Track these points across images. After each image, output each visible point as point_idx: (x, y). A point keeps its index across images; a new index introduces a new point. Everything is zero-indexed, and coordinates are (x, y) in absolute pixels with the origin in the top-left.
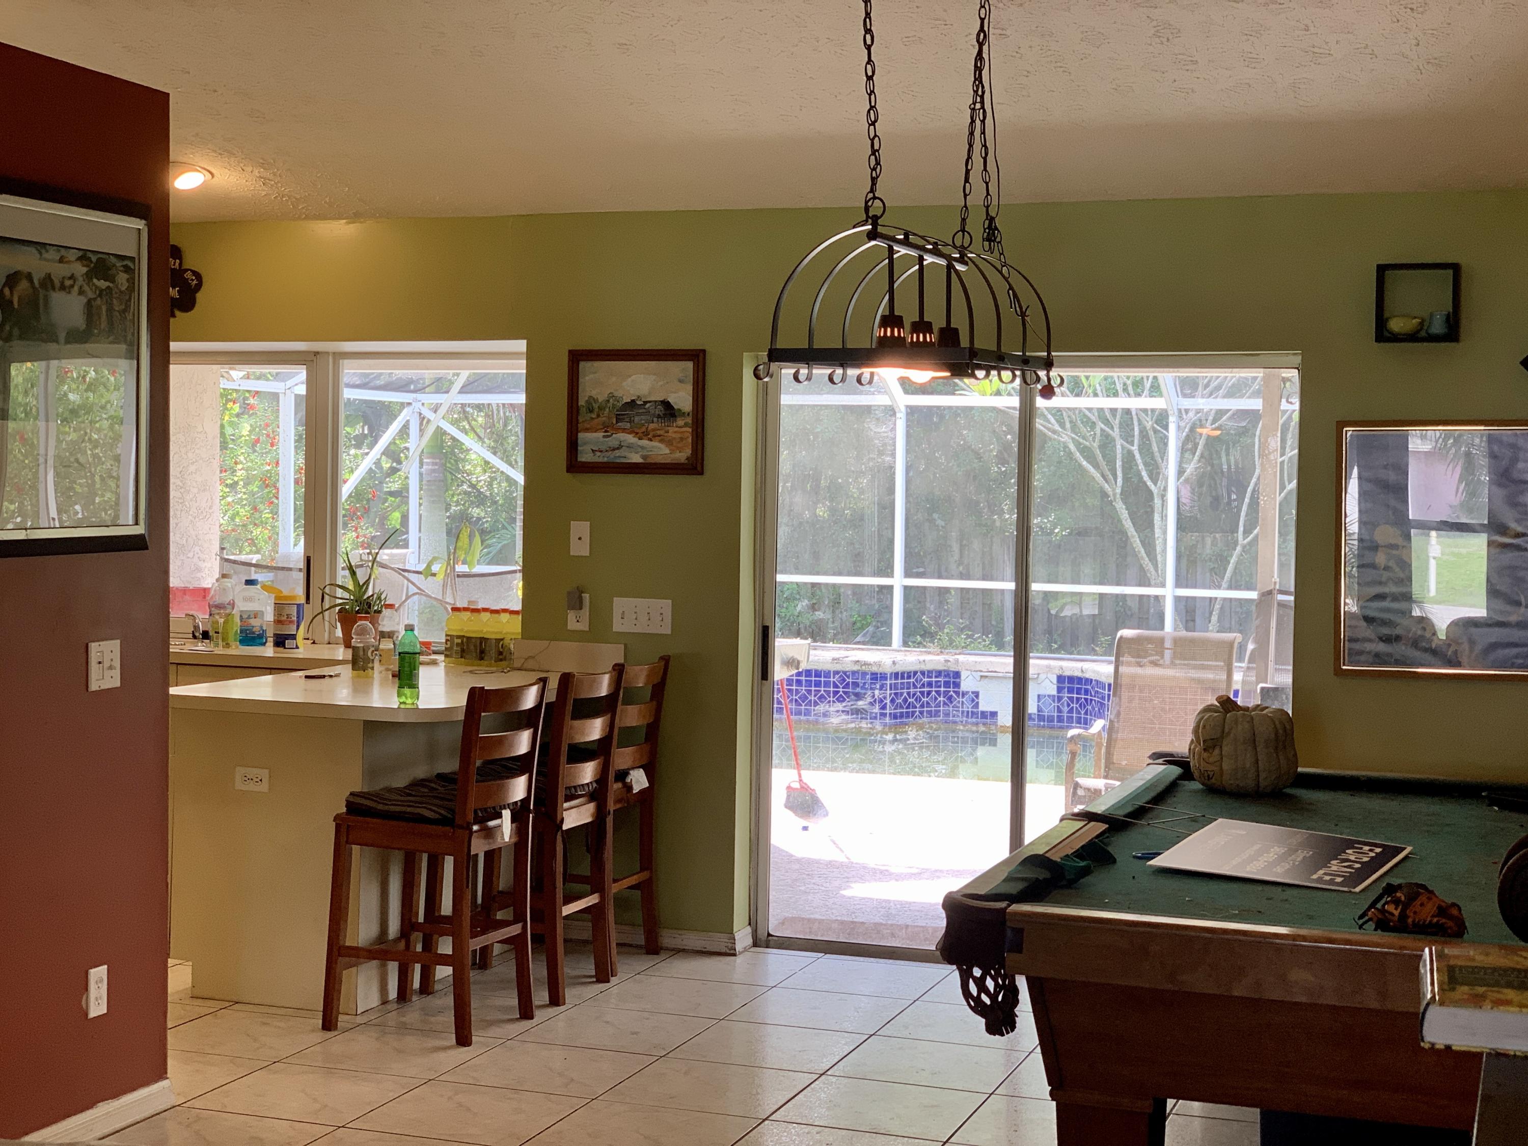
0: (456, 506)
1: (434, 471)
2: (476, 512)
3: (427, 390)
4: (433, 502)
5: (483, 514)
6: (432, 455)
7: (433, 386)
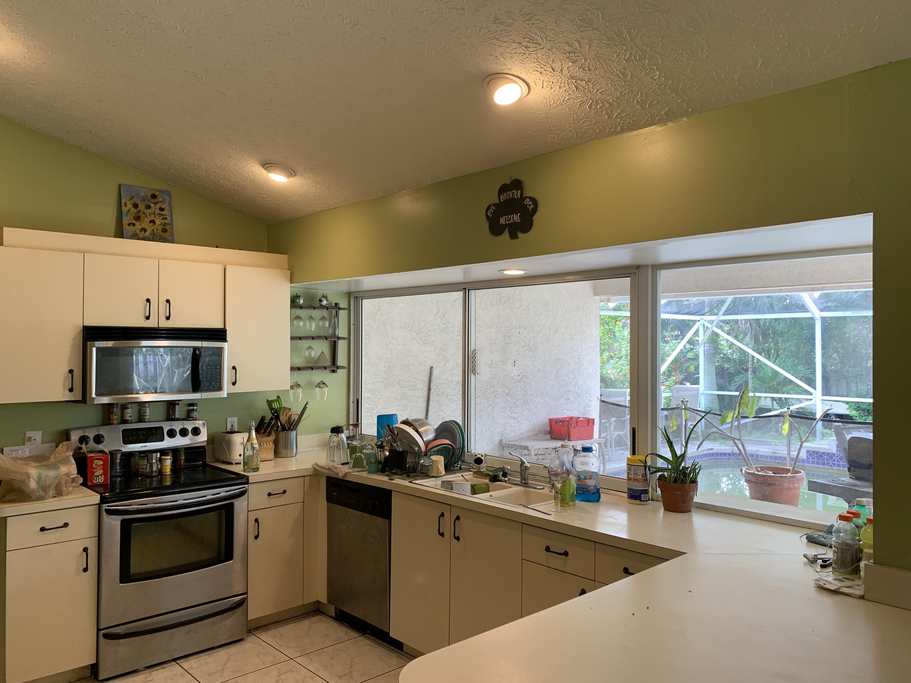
0: (718, 363)
1: (709, 349)
2: (726, 366)
3: (706, 314)
4: (710, 363)
5: (729, 367)
6: (709, 343)
7: (709, 313)
